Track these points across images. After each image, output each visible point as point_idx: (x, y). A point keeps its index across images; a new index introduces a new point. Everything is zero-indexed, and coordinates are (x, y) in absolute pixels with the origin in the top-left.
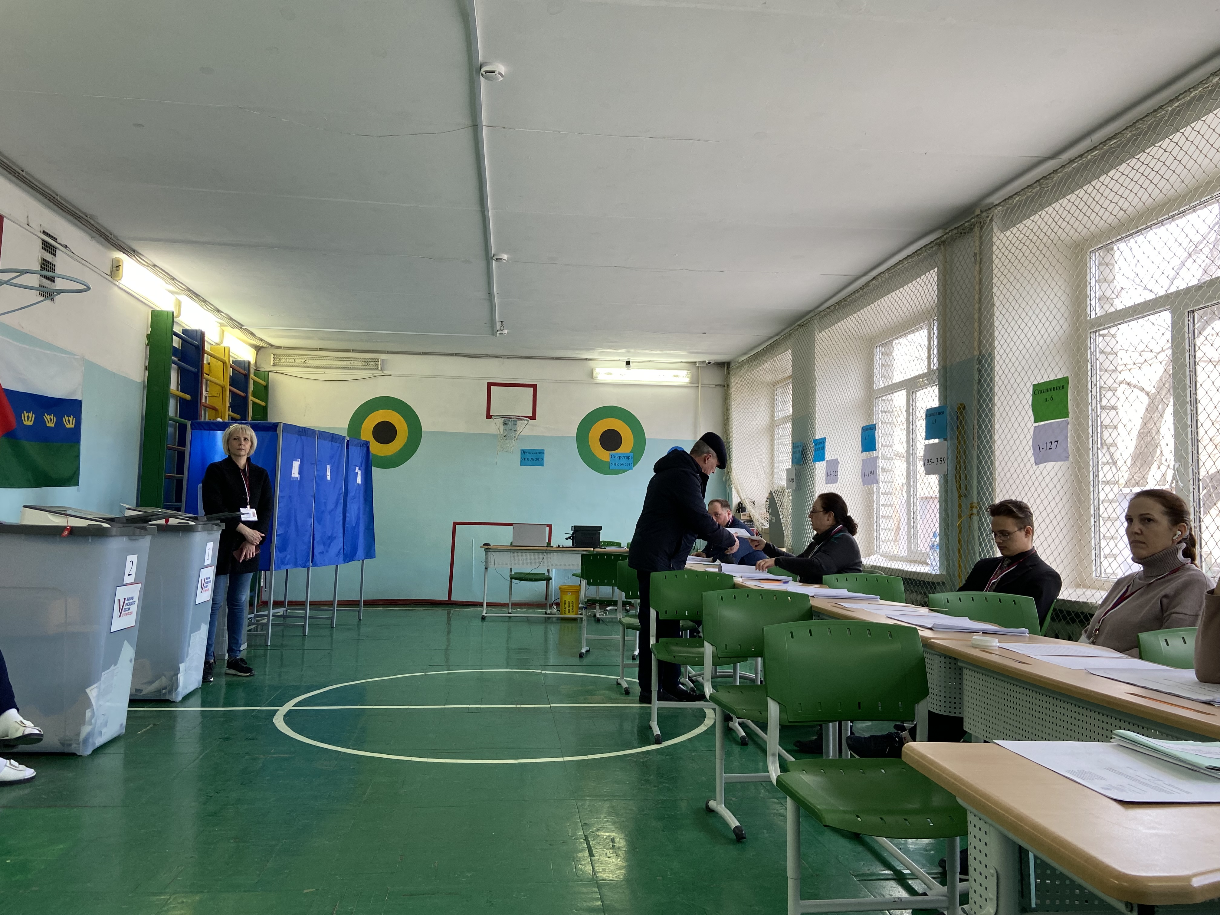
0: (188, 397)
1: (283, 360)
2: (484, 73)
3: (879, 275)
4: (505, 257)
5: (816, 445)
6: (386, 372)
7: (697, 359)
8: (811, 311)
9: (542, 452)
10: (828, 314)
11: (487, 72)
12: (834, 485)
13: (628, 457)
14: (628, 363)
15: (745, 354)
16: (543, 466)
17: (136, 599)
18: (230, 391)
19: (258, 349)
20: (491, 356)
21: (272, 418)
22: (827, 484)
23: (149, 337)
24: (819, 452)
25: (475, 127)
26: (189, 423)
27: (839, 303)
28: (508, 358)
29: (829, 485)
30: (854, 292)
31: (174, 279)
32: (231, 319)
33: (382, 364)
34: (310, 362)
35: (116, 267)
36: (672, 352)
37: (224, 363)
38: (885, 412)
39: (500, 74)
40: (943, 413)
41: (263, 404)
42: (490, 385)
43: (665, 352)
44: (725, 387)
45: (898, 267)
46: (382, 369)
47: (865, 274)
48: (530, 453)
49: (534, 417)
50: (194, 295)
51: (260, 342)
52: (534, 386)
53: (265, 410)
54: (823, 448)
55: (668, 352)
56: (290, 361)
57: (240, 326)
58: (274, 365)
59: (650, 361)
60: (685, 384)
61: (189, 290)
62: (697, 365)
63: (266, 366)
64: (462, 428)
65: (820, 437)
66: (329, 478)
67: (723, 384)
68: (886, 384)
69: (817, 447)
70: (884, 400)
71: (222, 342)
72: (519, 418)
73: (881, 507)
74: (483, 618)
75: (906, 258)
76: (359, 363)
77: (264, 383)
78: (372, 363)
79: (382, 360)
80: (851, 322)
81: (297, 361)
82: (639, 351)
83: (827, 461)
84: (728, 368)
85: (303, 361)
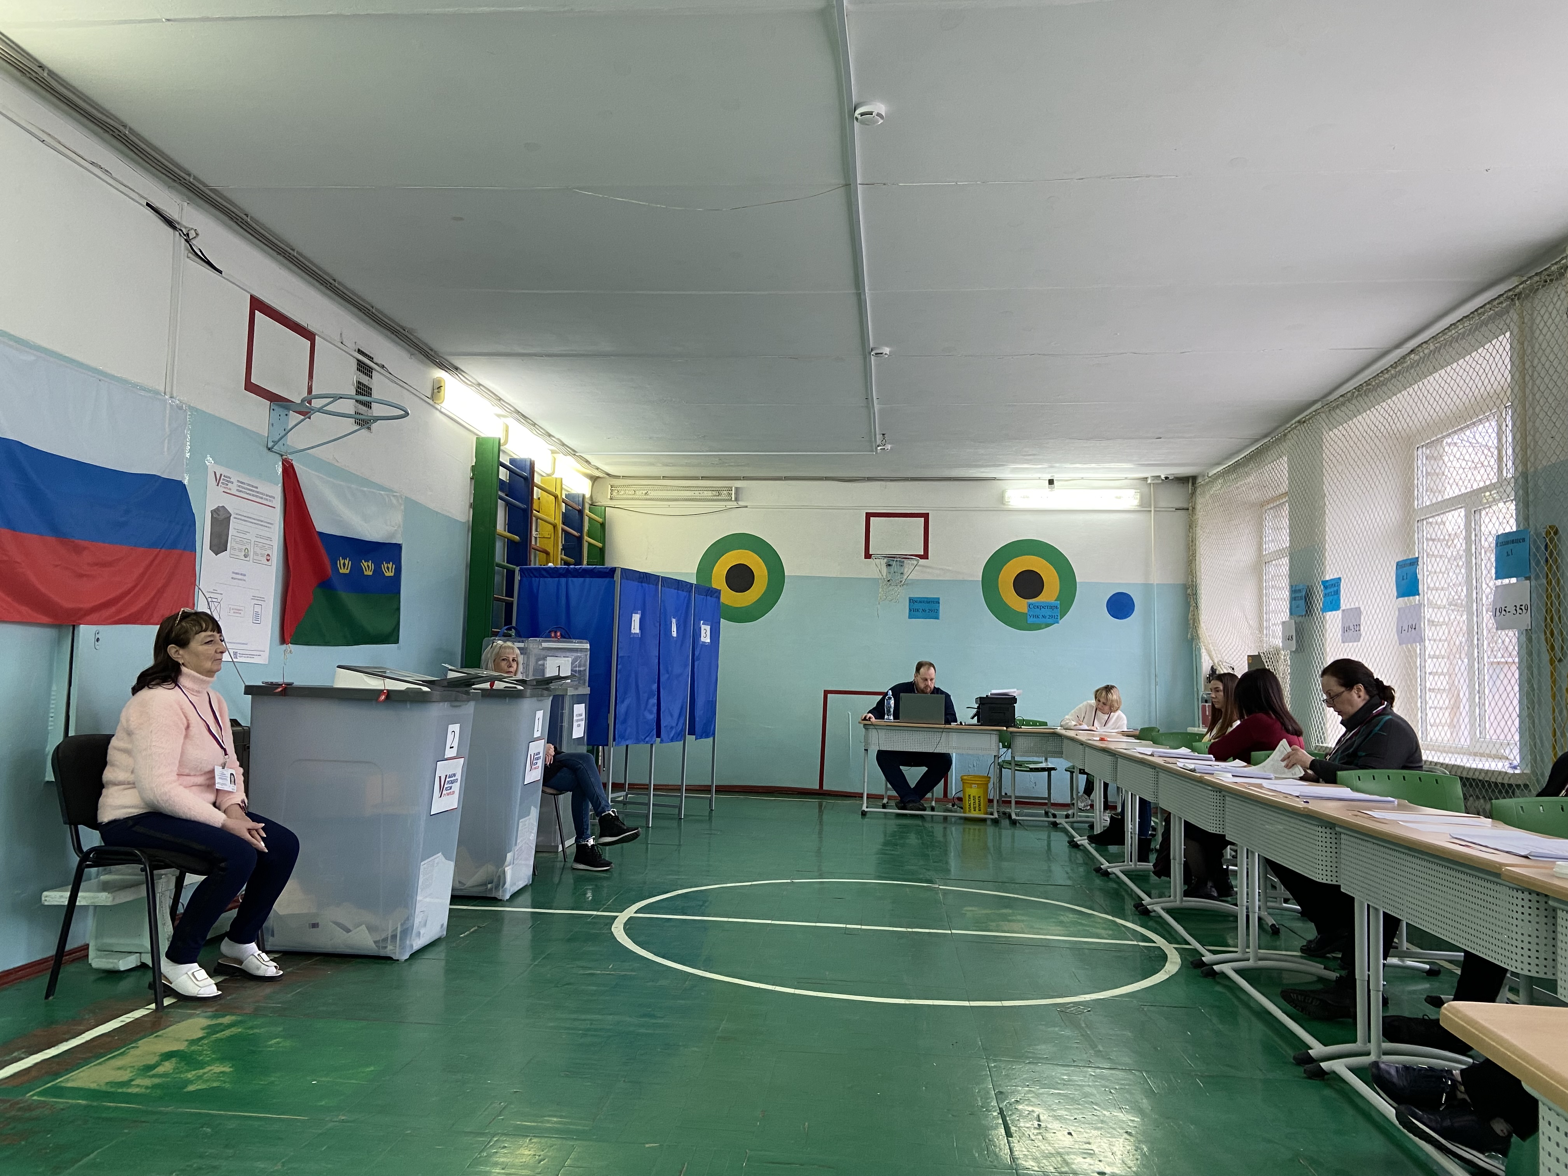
0: (517, 538)
1: (622, 492)
2: (859, 117)
3: (1420, 345)
4: (887, 350)
5: (1326, 588)
6: (741, 503)
7: (1149, 473)
8: (1315, 402)
9: (937, 601)
10: (1343, 404)
11: (862, 114)
12: (1355, 644)
13: (1052, 607)
14: (1051, 482)
15: (1219, 464)
16: (937, 618)
17: (458, 776)
18: (563, 530)
19: (594, 479)
20: (870, 479)
21: (610, 563)
22: (1343, 642)
23: (473, 468)
24: (1332, 598)
25: (849, 186)
26: (517, 569)
27: (1358, 388)
28: (891, 480)
29: (1346, 644)
30: (1382, 372)
31: (500, 399)
32: (564, 445)
33: (736, 493)
34: (652, 494)
35: (437, 388)
36: (1113, 465)
37: (556, 497)
38: (1433, 540)
39: (879, 115)
40: (1524, 540)
41: (600, 545)
42: (869, 516)
43: (1102, 465)
44: (1189, 510)
45: (1450, 334)
46: (736, 500)
47: (1398, 346)
48: (920, 602)
49: (925, 556)
50: (523, 417)
51: (596, 471)
52: (926, 516)
53: (600, 554)
54: (1337, 593)
55: (1107, 465)
56: (630, 493)
57: (573, 453)
58: (611, 499)
59: (1082, 478)
60: (1132, 508)
61: (518, 412)
62: (1149, 481)
63: (603, 500)
64: (833, 571)
65: (1332, 577)
66: (674, 634)
67: (1185, 506)
68: (1434, 501)
69: (1329, 591)
70: (1431, 523)
71: (553, 473)
72: (906, 557)
73: (1427, 675)
74: (864, 814)
75: (1462, 319)
76: (710, 493)
77: (601, 520)
78: (725, 492)
79: (737, 489)
80: (1377, 415)
81: (637, 492)
82: (1068, 466)
83: (1343, 611)
84: (1194, 484)
85: (644, 492)
